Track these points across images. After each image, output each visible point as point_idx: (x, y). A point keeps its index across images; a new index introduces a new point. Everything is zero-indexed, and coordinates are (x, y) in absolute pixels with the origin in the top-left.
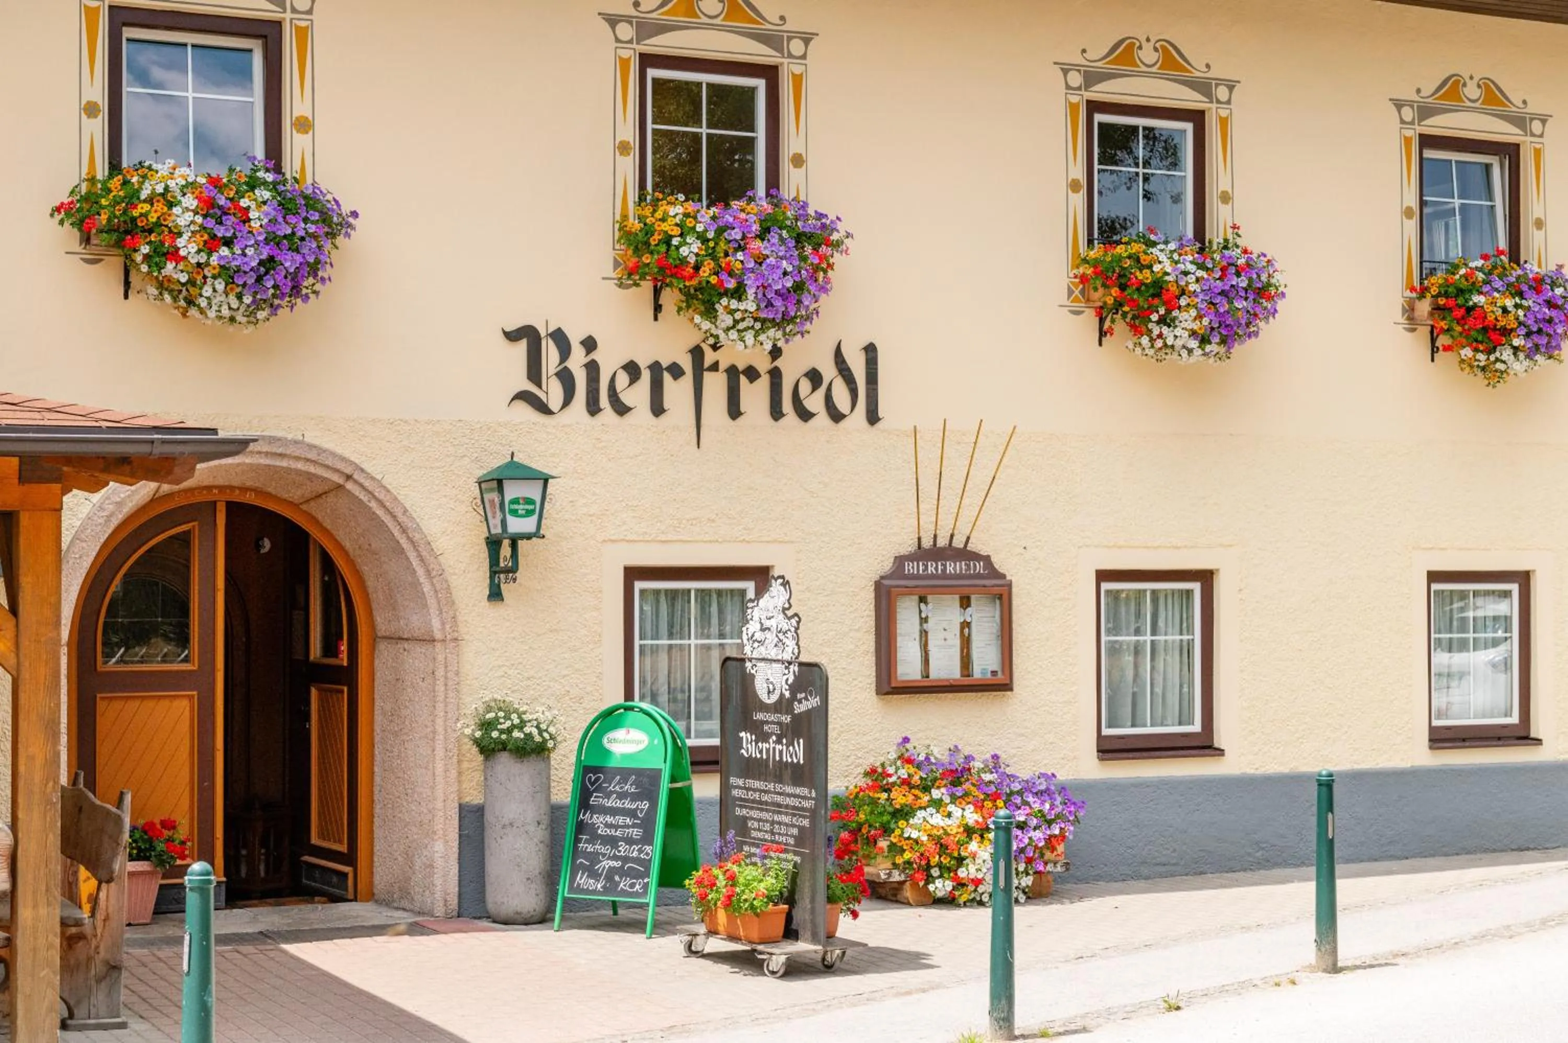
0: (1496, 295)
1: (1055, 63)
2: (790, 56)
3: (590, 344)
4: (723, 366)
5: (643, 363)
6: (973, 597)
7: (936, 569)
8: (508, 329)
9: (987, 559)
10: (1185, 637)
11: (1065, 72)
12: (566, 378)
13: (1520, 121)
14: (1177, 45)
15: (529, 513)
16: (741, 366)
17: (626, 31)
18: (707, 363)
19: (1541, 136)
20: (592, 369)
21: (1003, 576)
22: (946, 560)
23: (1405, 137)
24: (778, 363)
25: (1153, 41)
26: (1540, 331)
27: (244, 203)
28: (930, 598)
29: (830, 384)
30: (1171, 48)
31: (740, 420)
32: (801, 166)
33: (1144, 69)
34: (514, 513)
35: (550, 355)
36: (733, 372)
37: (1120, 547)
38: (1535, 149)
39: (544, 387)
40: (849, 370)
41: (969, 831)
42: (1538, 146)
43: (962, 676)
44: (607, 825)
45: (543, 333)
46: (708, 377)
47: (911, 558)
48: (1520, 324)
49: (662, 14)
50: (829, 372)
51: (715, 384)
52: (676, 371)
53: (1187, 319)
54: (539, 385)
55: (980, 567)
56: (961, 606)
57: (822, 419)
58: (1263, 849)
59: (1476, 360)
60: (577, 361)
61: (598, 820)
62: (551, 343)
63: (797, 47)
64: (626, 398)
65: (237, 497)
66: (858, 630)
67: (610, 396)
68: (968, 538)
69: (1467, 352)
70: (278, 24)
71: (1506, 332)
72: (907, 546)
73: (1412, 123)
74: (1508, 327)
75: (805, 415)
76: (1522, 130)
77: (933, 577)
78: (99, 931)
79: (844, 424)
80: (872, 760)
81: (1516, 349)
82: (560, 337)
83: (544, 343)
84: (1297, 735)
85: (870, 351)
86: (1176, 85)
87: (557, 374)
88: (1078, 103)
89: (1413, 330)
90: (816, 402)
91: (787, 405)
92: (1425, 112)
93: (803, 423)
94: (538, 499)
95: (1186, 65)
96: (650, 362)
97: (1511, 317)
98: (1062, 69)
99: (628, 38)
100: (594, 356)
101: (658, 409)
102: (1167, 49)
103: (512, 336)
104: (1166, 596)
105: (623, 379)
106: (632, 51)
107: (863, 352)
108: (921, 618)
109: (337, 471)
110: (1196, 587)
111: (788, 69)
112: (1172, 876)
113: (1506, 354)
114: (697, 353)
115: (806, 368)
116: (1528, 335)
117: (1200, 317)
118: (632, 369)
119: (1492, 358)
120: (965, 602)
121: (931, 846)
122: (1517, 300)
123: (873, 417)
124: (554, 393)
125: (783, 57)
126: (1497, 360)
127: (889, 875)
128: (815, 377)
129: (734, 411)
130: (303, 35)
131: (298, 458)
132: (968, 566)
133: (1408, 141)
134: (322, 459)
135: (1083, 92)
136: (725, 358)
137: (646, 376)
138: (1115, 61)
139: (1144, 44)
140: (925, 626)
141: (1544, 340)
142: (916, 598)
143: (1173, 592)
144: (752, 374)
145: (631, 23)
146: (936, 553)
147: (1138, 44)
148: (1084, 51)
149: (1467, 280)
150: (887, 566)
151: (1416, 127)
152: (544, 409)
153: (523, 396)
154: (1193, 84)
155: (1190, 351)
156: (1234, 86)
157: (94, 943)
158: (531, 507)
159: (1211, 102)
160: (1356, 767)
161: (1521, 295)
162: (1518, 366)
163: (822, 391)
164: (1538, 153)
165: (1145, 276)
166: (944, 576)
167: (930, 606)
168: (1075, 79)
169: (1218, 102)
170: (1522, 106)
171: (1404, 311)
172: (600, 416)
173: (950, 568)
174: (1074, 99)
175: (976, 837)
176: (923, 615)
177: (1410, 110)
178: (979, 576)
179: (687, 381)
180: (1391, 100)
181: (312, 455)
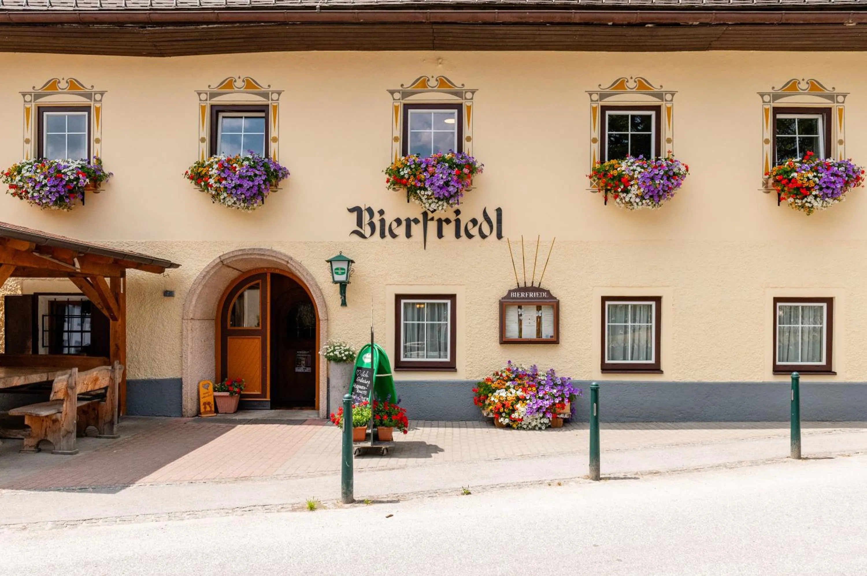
0: (803, 172)
1: (586, 92)
2: (466, 99)
3: (381, 212)
4: (436, 218)
5: (403, 218)
6: (543, 306)
7: (525, 295)
8: (350, 208)
9: (548, 292)
10: (649, 324)
11: (591, 95)
12: (372, 225)
13: (831, 97)
14: (646, 79)
15: (343, 273)
16: (443, 219)
17: (397, 96)
18: (429, 218)
19: (843, 102)
20: (383, 221)
21: (556, 298)
22: (529, 292)
23: (765, 109)
24: (459, 217)
25: (634, 78)
26: (828, 188)
27: (234, 165)
28: (523, 306)
29: (481, 224)
30: (643, 81)
31: (443, 239)
32: (470, 141)
33: (629, 90)
34: (337, 273)
35: (366, 217)
36: (440, 221)
37: (613, 287)
38: (839, 109)
39: (363, 228)
40: (489, 218)
41: (518, 399)
42: (840, 107)
43: (537, 337)
44: (360, 389)
45: (363, 209)
46: (430, 223)
47: (515, 291)
48: (816, 184)
49: (414, 88)
50: (480, 219)
51: (432, 226)
52: (416, 221)
53: (634, 190)
54: (361, 228)
55: (545, 295)
56: (537, 310)
57: (477, 237)
58: (682, 413)
59: (796, 203)
60: (376, 219)
61: (358, 387)
62: (366, 212)
63: (469, 95)
64: (396, 232)
65: (273, 271)
66: (492, 319)
67: (389, 231)
68: (540, 283)
69: (791, 200)
70: (268, 106)
71: (809, 189)
72: (514, 286)
73: (770, 102)
74: (810, 186)
75: (470, 236)
76: (832, 101)
77: (523, 298)
78: (63, 419)
79: (486, 239)
80: (497, 369)
81: (816, 197)
82: (370, 211)
83: (363, 212)
84: (702, 366)
85: (499, 211)
86: (645, 95)
87: (369, 224)
88: (596, 107)
89: (769, 192)
90: (474, 231)
91: (462, 232)
92: (776, 97)
93: (468, 239)
94: (346, 268)
95: (650, 87)
96: (405, 218)
97: (811, 182)
98: (589, 94)
99: (398, 98)
100: (383, 216)
101: (408, 235)
102: (642, 82)
103: (351, 210)
104: (640, 307)
105: (395, 225)
106: (399, 103)
107: (496, 211)
108: (519, 315)
109: (283, 260)
110: (653, 303)
111: (466, 104)
112: (636, 422)
113: (810, 199)
114: (425, 214)
115: (471, 218)
116: (821, 189)
117: (639, 188)
118: (399, 221)
119: (804, 201)
120: (539, 308)
121: (499, 404)
122: (815, 174)
123: (500, 236)
124: (367, 231)
125: (463, 100)
126: (807, 202)
127: (488, 414)
128: (474, 222)
129: (440, 235)
130: (275, 108)
131: (269, 256)
132: (540, 295)
133: (767, 110)
134: (277, 255)
135: (599, 102)
136: (436, 215)
137: (404, 223)
138: (615, 88)
139: (630, 80)
140: (520, 318)
141: (830, 191)
142: (517, 306)
143: (644, 305)
144: (448, 221)
145: (400, 93)
146: (525, 289)
147: (626, 80)
148: (600, 85)
149: (790, 167)
150: (505, 294)
151: (772, 104)
152: (363, 236)
153: (355, 232)
154: (654, 95)
155: (637, 204)
156: (674, 94)
157: (62, 423)
158: (343, 271)
159: (663, 101)
160: (733, 381)
161: (817, 171)
162: (817, 204)
163: (477, 227)
164: (841, 111)
165: (615, 173)
166: (528, 298)
167: (523, 310)
168: (595, 97)
169: (666, 101)
170: (832, 90)
171: (764, 184)
172: (385, 239)
173: (531, 295)
174: (594, 105)
175: (521, 402)
176: (520, 313)
177: (769, 97)
178: (544, 298)
179: (421, 225)
180: (758, 93)
181: (274, 254)
